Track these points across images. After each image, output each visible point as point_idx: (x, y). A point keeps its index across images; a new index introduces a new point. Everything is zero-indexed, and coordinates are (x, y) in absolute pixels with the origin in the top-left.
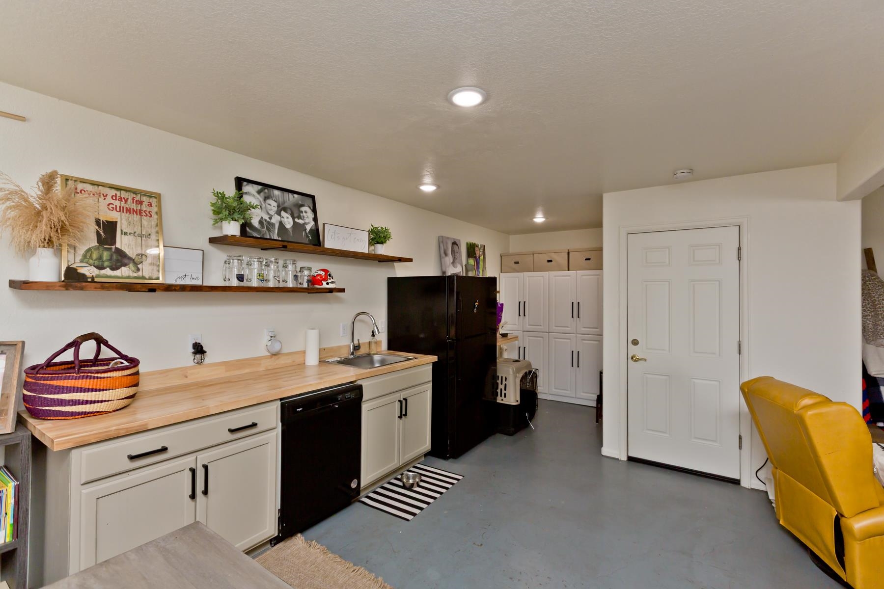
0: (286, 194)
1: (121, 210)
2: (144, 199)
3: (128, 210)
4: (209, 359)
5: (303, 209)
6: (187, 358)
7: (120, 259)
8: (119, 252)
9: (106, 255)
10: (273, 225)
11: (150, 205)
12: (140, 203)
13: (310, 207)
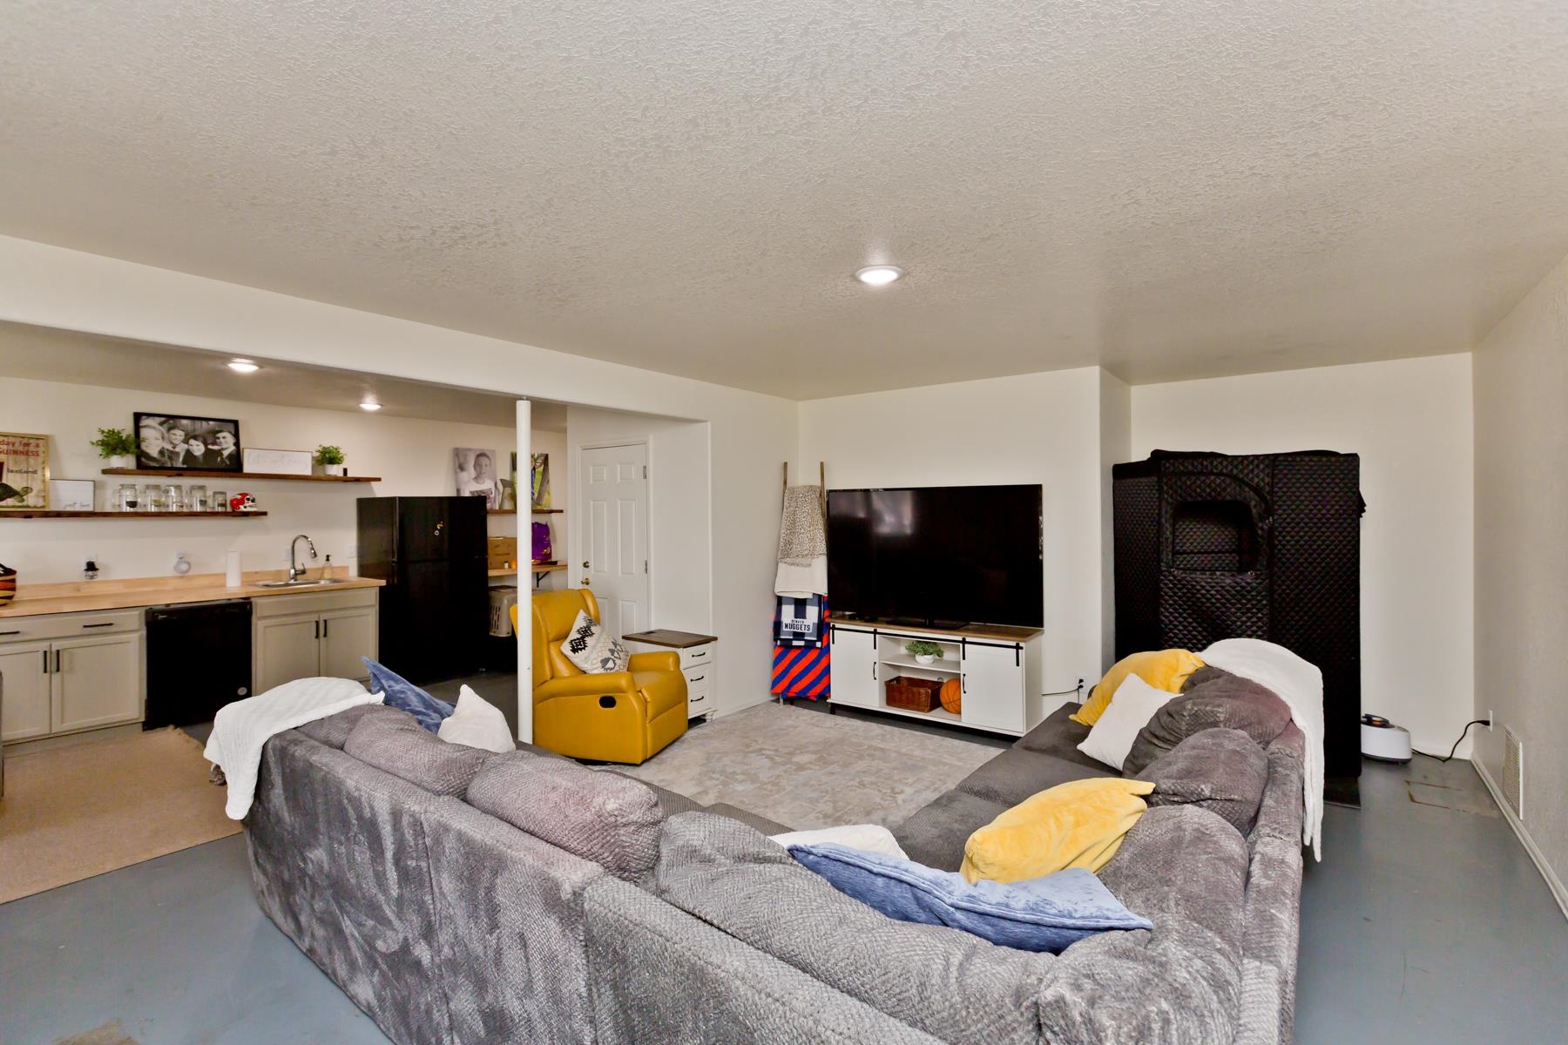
0: (198, 423)
1: (8, 453)
2: (31, 441)
3: (15, 452)
4: (100, 576)
5: (220, 435)
6: (79, 576)
10: (177, 454)
11: (37, 446)
12: (27, 445)
13: (230, 432)
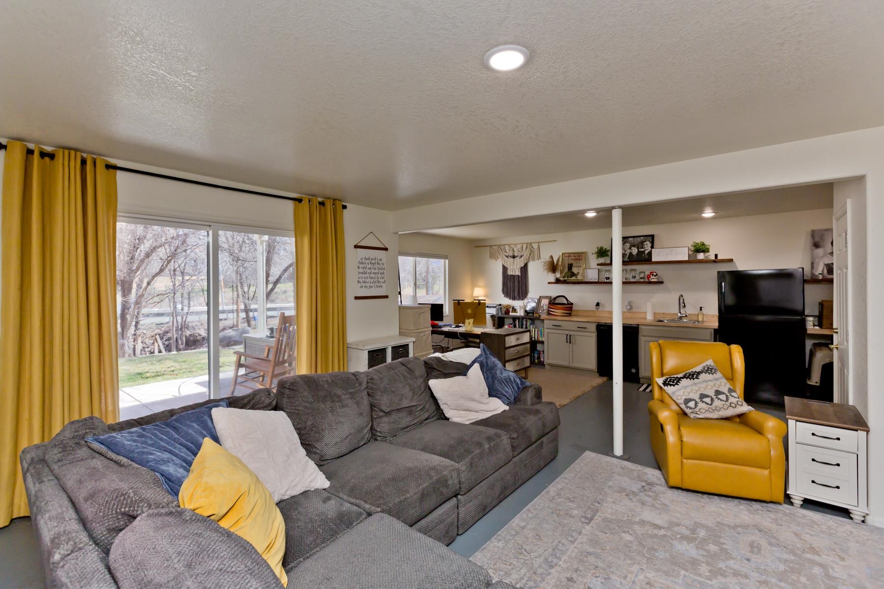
0: (636, 239)
1: (575, 260)
2: (581, 255)
3: (576, 259)
4: (601, 308)
5: (645, 243)
6: (594, 308)
7: (573, 275)
8: (573, 273)
9: (569, 273)
10: (626, 255)
11: (582, 256)
12: (579, 256)
13: (649, 241)
